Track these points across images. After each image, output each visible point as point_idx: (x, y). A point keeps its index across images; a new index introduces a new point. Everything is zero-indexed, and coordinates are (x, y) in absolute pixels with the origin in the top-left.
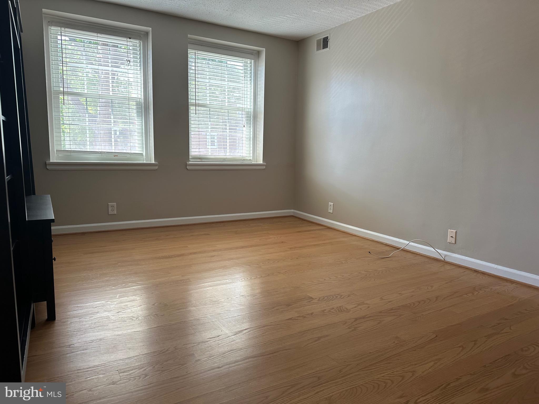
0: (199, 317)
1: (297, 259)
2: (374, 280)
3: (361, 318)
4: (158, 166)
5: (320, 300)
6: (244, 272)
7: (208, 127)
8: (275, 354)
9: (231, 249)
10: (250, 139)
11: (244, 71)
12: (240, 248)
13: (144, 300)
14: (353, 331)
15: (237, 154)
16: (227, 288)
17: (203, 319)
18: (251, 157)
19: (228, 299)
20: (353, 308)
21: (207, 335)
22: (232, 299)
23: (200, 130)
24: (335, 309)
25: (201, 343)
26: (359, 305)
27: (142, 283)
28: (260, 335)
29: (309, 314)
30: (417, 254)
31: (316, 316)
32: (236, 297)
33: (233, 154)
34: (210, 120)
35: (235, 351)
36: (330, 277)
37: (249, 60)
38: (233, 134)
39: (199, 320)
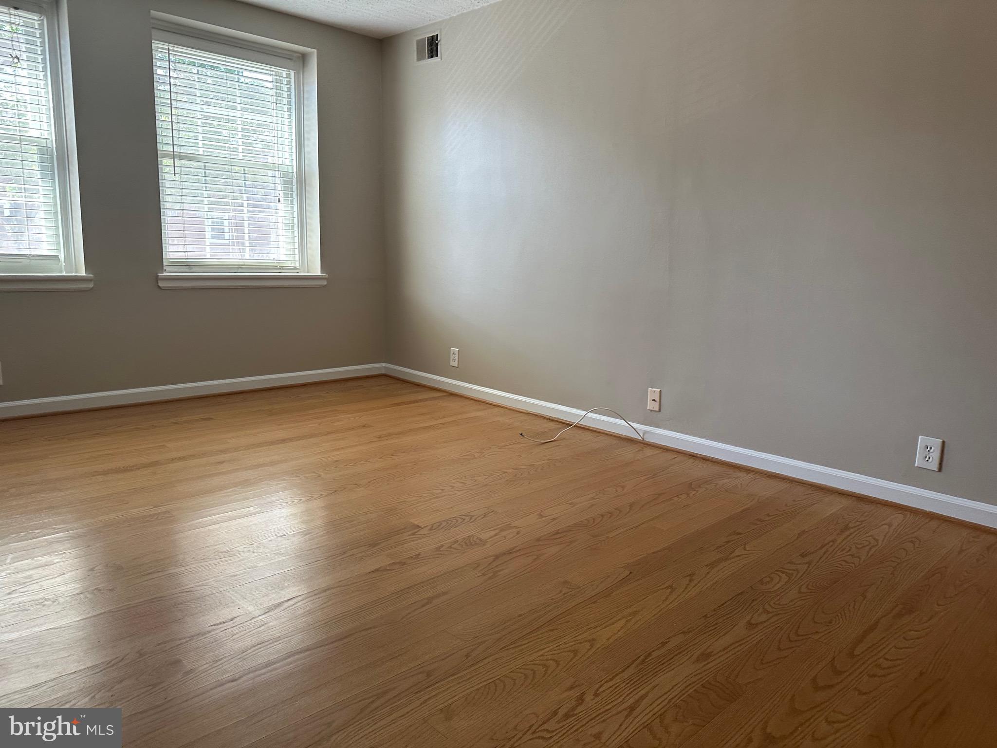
0: (191, 586)
1: (392, 455)
2: (529, 483)
3: (504, 554)
4: (93, 282)
5: (433, 528)
6: (285, 489)
7: (203, 201)
8: (346, 640)
9: (260, 445)
10: (293, 227)
11: (275, 91)
12: (278, 444)
13: (71, 561)
14: (490, 578)
15: (266, 257)
16: (251, 524)
17: (199, 588)
18: (297, 263)
19: (251, 545)
20: (491, 537)
21: (209, 619)
22: (260, 543)
23: (186, 207)
24: (459, 543)
25: (196, 637)
26: (502, 530)
27: (65, 526)
28: (318, 608)
29: (412, 557)
30: (600, 432)
31: (425, 559)
32: (270, 539)
33: (259, 255)
34: (206, 187)
35: (267, 643)
36: (453, 485)
37: (286, 70)
38: (256, 215)
39: (191, 591)
